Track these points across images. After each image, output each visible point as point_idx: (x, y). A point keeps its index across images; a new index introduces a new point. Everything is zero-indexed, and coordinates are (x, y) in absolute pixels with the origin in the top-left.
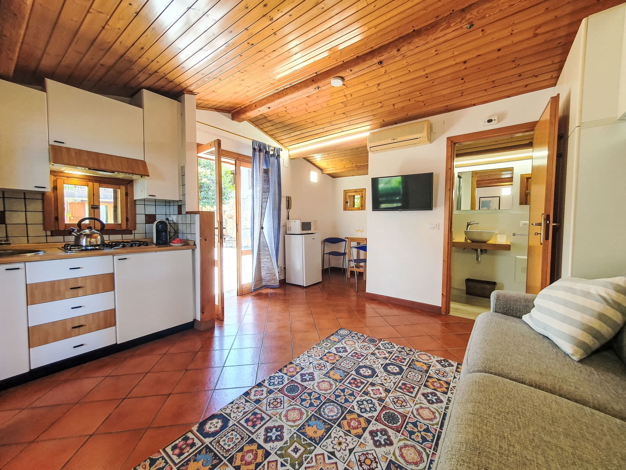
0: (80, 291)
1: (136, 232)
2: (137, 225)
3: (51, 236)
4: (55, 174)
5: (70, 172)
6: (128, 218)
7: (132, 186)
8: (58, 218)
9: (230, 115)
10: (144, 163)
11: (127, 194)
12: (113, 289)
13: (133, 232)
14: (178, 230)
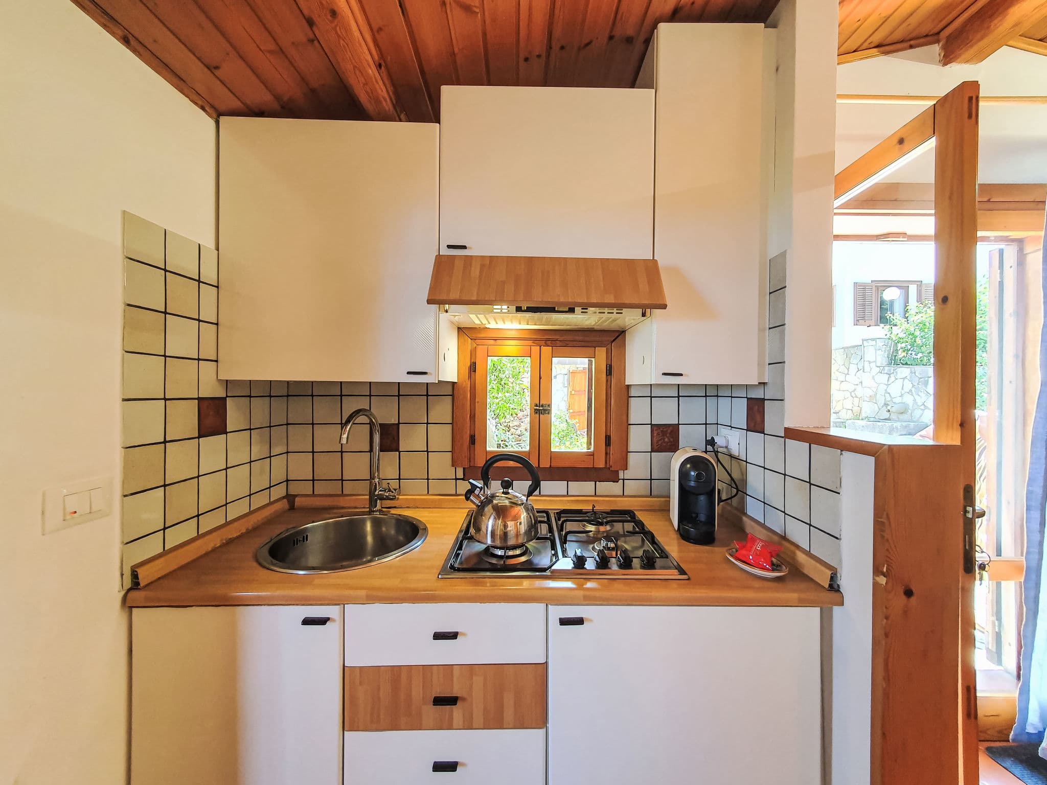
0: (457, 712)
1: (628, 474)
2: (631, 457)
3: (463, 479)
4: (474, 336)
5: (501, 325)
6: (610, 437)
7: (623, 345)
8: (475, 439)
9: (936, 49)
10: (651, 268)
11: (609, 371)
12: (542, 721)
13: (621, 476)
14: (744, 481)
